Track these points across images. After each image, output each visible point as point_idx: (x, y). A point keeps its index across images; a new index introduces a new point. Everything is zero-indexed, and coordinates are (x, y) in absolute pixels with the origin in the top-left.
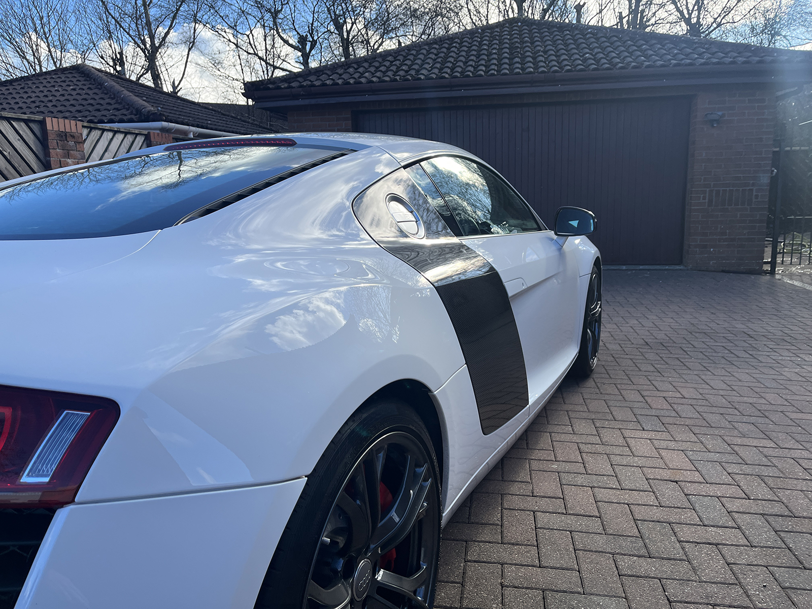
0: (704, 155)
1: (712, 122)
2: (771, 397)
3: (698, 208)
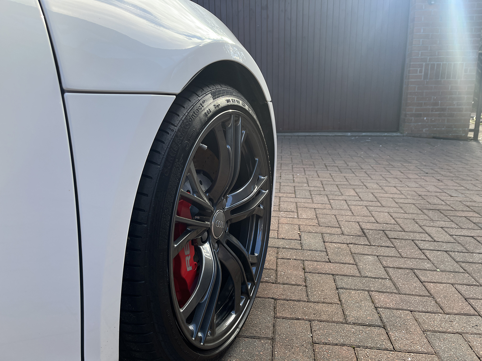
0: (422, 31)
3: (415, 80)
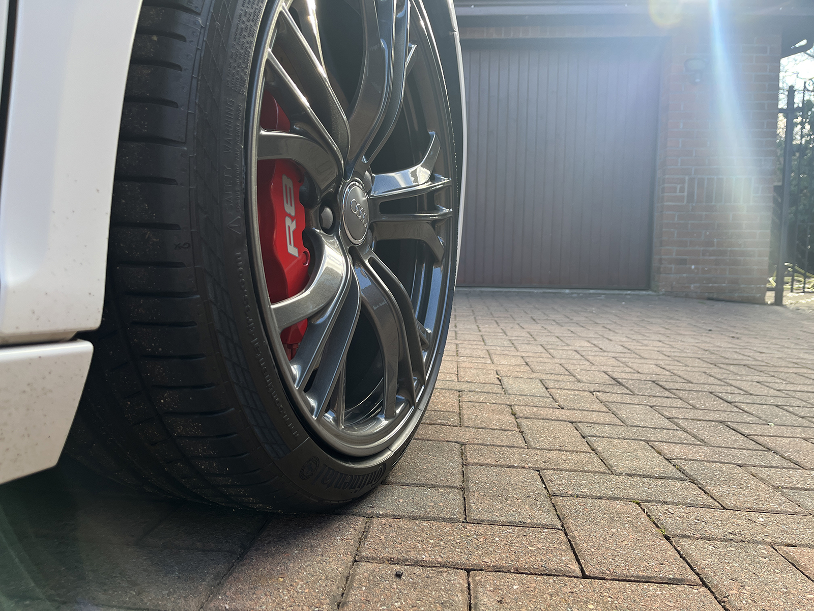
1: (691, 77)
3: (674, 204)
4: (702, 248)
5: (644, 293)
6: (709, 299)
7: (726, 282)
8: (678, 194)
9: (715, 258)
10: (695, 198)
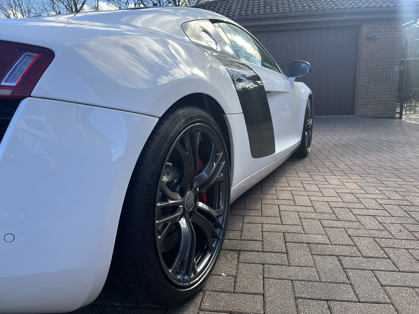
0: (366, 56)
1: (369, 39)
2: (401, 164)
3: (363, 84)
4: (373, 100)
5: (351, 116)
6: (375, 117)
7: (381, 111)
8: (364, 81)
9: (377, 103)
10: (371, 82)
